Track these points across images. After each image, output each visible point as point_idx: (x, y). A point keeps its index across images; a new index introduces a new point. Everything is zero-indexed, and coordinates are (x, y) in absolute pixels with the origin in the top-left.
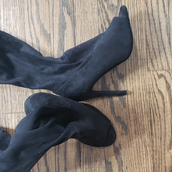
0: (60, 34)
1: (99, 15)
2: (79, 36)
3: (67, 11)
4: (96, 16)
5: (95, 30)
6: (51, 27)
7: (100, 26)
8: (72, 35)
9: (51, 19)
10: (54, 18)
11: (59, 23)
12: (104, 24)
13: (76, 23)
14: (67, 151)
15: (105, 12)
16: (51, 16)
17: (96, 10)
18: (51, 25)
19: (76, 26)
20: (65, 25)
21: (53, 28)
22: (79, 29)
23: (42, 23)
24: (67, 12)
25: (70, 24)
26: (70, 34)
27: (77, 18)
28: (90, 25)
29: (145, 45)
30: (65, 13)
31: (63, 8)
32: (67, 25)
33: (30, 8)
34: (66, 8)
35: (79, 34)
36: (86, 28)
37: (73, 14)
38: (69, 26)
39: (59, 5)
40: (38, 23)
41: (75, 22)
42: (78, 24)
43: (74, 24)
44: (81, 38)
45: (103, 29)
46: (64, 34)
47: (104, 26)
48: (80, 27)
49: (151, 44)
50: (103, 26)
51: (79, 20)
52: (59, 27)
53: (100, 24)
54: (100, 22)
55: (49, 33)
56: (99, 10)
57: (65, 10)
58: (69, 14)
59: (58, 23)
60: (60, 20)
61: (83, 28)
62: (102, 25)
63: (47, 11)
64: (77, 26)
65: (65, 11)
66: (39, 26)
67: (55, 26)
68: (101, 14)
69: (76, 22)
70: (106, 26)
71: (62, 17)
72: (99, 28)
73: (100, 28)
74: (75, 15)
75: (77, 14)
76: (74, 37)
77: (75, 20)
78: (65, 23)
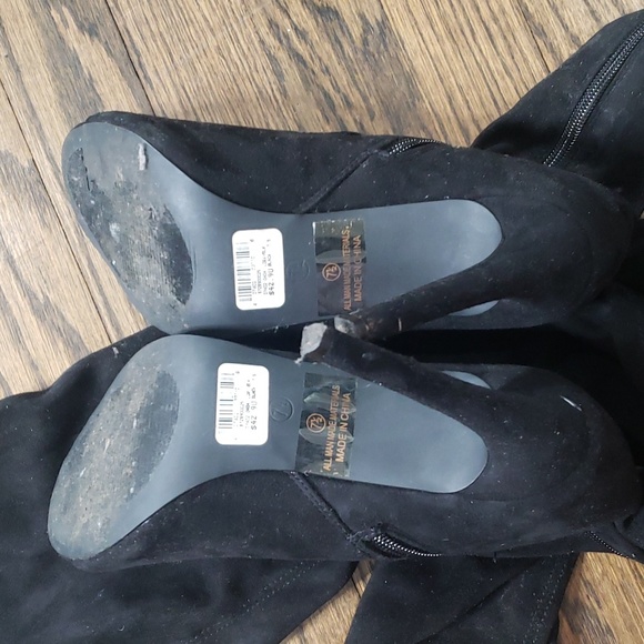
3: (76, 20)
5: (246, 59)
6: (26, 129)
7: (264, 30)
9: (12, 93)
10: (27, 79)
11: (61, 96)
12: (278, 11)
13: (140, 63)
16: (7, 75)
18: (22, 119)
19: (145, 77)
20: (91, 94)
21: (40, 128)
22: (168, 83)
24: (81, 27)
25: (116, 79)
27: (137, 38)
28: (212, 42)
29: (523, 39)
30: (72, 35)
31: (53, 13)
32: (103, 88)
34: (66, 11)
36: (198, 66)
37: (109, 24)
38: (112, 91)
39: (28, 9)
41: (134, 58)
42: (153, 61)
43: (131, 70)
45: (287, 36)
47: (287, 21)
48: (165, 72)
49: (552, 18)
50: (280, 24)
51: (150, 43)
53: (264, 21)
54: (256, 11)
55: (26, 165)
57: (64, 21)
58: (91, 30)
59: (52, 93)
60: (56, 76)
61: (183, 73)
62: (272, 24)
64: (151, 75)
65: (66, 25)
67: (42, 115)
69: (139, 56)
70: (294, 20)
72: (262, 42)
73: (271, 41)
74: (120, 24)
75: (127, 17)
77: (131, 51)
78: (90, 83)
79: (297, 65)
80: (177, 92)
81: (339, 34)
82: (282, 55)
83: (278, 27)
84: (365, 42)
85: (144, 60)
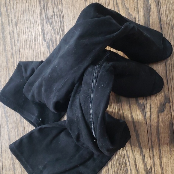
0: (145, 17)
2: (165, 16)
6: (136, 11)
8: (157, 16)
11: (144, 7)
14: (160, 133)
18: (136, 9)
19: (160, 8)
20: (149, 8)
21: (138, 12)
22: (164, 10)
23: (127, 8)
25: (155, 6)
26: (155, 15)
32: (152, 7)
35: (165, 15)
36: (171, 8)
38: (154, 8)
40: (123, 8)
41: (159, 4)
42: (163, 5)
43: (158, 6)
44: (167, 19)
46: (149, 16)
48: (164, 8)
51: (163, 2)
52: (144, 9)
55: (134, 17)
59: (142, 6)
60: (144, 3)
61: (168, 9)
64: (162, 7)
66: (124, 11)
67: (139, 9)
69: (160, 3)
76: (160, 18)
77: (159, 2)
78: (150, 6)
80: (166, 12)
85: (161, 4)
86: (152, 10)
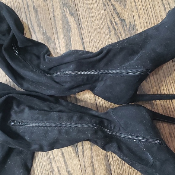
0: (65, 39)
1: (105, 9)
2: (87, 36)
3: (69, 12)
4: (102, 11)
5: (103, 27)
6: (55, 33)
7: (109, 21)
8: (79, 37)
9: (53, 25)
10: (56, 22)
11: (63, 27)
12: (112, 18)
13: (81, 24)
14: (95, 169)
15: (112, 5)
16: (53, 21)
17: (101, 5)
18: (54, 30)
19: (82, 27)
20: (69, 28)
21: (57, 33)
22: (86, 29)
23: (44, 30)
24: (70, 13)
25: (75, 26)
26: (77, 36)
27: (81, 18)
28: (97, 22)
30: (68, 15)
31: (65, 9)
32: (72, 27)
33: (28, 16)
34: (67, 9)
35: (87, 34)
36: (93, 26)
37: (76, 14)
38: (74, 28)
39: (60, 7)
40: (40, 31)
41: (80, 22)
42: (84, 24)
43: (79, 25)
44: (90, 38)
45: (113, 24)
46: (70, 38)
47: (114, 20)
48: (86, 26)
51: (84, 20)
52: (63, 31)
53: (109, 20)
54: (108, 17)
55: (53, 40)
56: (104, 4)
57: (67, 11)
58: (72, 14)
59: (61, 26)
60: (63, 23)
61: (90, 27)
62: (110, 20)
63: (47, 15)
64: (83, 26)
65: (67, 12)
66: (41, 34)
67: (58, 30)
68: (108, 8)
69: (81, 22)
71: (65, 19)
72: (108, 24)
73: (110, 24)
74: (78, 14)
75: (80, 13)
76: (82, 39)
77: (80, 20)
78: (70, 26)
79: (114, 30)
80: (88, 31)
81: (124, 25)
82: (111, 27)
83: (111, 21)
84: (130, 28)
85: (82, 23)
86: (73, 30)
